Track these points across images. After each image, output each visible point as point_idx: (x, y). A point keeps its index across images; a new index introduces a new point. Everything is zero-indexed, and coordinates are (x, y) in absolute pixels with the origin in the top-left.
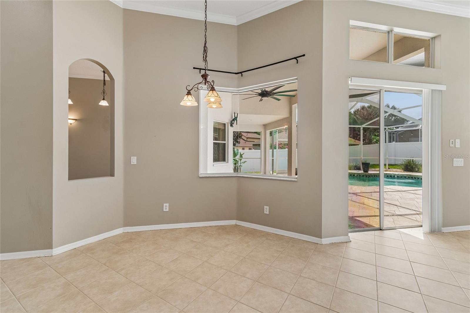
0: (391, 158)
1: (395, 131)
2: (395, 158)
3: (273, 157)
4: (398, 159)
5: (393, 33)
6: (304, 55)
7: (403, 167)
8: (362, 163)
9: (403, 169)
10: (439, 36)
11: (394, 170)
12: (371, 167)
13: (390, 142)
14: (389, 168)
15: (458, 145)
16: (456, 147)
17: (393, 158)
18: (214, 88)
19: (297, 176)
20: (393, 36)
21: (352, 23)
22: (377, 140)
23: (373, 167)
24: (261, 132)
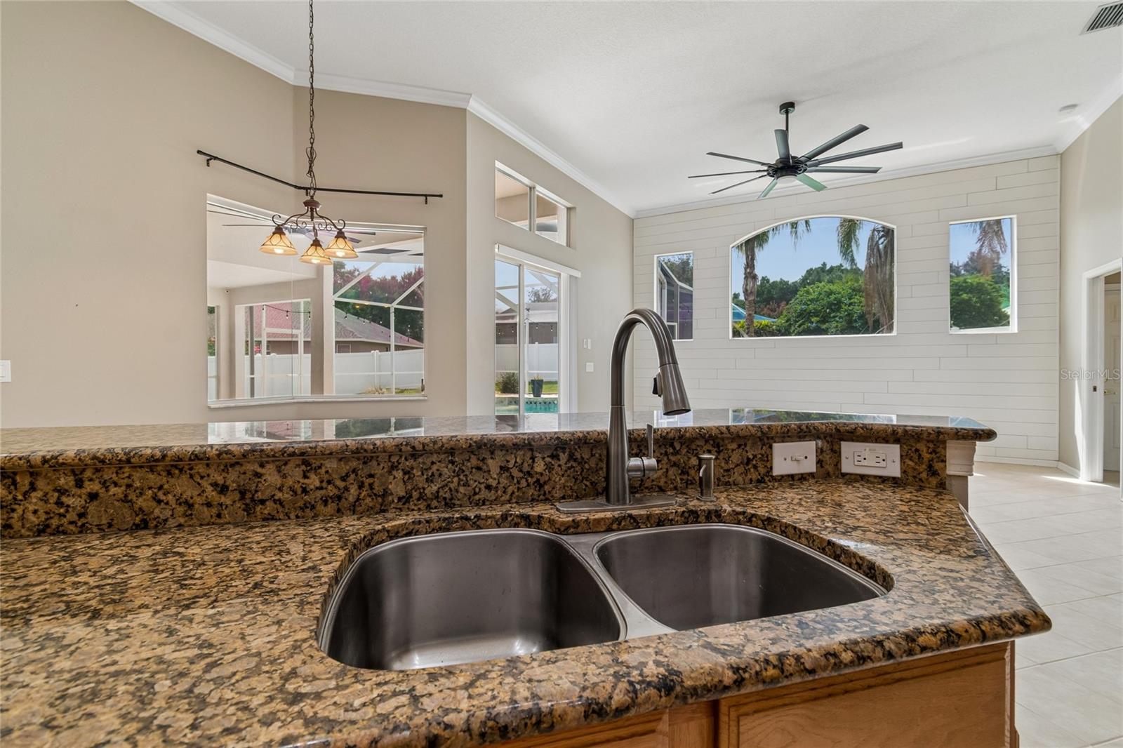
5: (536, 191)
6: (441, 196)
16: (588, 348)
18: (343, 233)
20: (535, 194)
21: (497, 164)
24: (218, 307)
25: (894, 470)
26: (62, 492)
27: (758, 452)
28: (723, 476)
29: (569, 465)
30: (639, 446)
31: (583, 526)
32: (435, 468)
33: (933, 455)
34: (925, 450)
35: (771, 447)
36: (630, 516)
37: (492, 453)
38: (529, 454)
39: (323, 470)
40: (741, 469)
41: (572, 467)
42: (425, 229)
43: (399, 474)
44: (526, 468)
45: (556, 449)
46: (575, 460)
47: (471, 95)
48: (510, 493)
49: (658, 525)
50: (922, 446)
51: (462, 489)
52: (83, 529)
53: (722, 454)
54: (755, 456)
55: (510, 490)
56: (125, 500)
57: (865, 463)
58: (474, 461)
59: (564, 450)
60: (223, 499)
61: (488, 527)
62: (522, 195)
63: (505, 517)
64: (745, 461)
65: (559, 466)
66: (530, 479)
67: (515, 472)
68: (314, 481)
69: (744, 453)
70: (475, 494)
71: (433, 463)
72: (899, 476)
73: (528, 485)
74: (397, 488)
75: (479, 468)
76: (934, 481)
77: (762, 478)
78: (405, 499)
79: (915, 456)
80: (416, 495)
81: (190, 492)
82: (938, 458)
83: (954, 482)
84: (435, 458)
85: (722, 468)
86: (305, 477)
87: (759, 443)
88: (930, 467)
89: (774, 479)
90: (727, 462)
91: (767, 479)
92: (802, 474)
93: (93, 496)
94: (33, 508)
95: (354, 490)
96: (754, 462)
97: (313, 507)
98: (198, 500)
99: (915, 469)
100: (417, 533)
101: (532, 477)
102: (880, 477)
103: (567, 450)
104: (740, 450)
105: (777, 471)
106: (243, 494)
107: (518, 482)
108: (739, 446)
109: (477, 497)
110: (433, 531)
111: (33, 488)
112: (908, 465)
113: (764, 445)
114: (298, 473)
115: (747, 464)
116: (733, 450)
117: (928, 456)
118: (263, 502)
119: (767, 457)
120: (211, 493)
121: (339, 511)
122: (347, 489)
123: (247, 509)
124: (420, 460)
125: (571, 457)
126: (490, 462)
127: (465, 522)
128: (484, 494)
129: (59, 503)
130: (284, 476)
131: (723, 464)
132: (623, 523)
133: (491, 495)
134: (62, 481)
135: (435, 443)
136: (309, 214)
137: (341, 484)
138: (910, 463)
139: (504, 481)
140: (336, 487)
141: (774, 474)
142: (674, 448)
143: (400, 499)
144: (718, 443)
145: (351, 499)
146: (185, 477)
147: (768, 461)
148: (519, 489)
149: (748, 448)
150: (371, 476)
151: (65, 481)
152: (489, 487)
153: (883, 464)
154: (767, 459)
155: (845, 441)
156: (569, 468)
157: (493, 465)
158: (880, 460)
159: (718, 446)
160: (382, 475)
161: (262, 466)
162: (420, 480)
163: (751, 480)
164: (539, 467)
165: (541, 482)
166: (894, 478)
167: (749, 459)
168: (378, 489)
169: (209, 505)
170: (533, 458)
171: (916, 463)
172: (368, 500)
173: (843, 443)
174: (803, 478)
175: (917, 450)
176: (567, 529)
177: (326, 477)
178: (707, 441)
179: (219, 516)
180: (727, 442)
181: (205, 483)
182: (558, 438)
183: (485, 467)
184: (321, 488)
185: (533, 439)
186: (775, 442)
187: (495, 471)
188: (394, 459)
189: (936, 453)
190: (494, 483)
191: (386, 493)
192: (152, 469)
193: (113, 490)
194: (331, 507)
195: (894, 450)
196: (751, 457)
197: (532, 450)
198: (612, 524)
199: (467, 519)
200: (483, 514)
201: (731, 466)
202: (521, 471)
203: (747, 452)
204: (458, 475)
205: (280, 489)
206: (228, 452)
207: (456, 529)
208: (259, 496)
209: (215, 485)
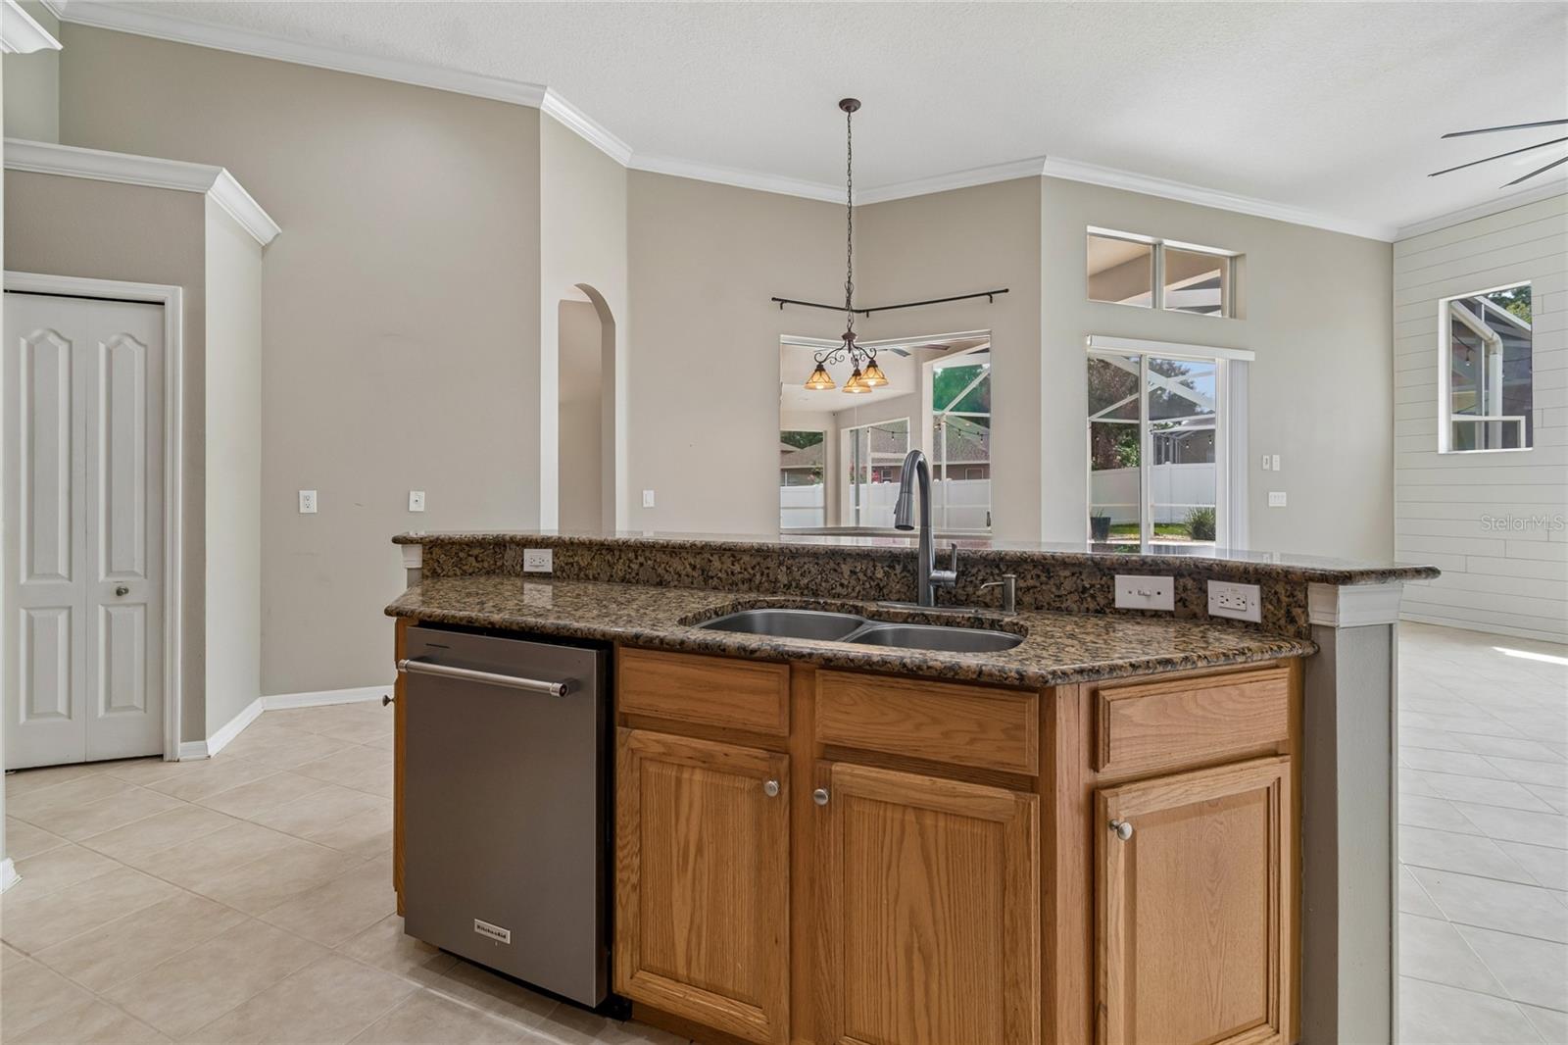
0: (1161, 505)
1: (1172, 433)
2: (1173, 505)
3: (857, 505)
4: (1177, 508)
5: (1163, 248)
6: (1007, 291)
7: (1190, 529)
8: (1092, 519)
9: (1189, 534)
10: (1243, 255)
11: (1170, 537)
12: (1112, 531)
13: (1159, 461)
14: (1156, 534)
15: (1276, 467)
16: (1274, 469)
17: (1165, 505)
18: (874, 362)
19: (989, 528)
20: (1163, 252)
21: (1091, 229)
22: (1123, 459)
23: (1117, 532)
24: (826, 432)
25: (1254, 614)
26: (630, 561)
27: (1097, 582)
28: (1054, 601)
29: (903, 575)
30: (965, 565)
31: (885, 616)
32: (806, 566)
33: (1291, 599)
34: (1283, 592)
35: (1113, 578)
36: (923, 614)
37: (844, 559)
38: (871, 563)
39: (742, 561)
40: (1076, 597)
41: (905, 576)
42: (990, 333)
43: (784, 569)
44: (869, 573)
45: (892, 561)
46: (909, 571)
47: (1045, 157)
48: (857, 591)
49: (947, 625)
50: (1280, 588)
51: (823, 584)
52: (638, 582)
53: (1052, 579)
54: (1092, 586)
55: (857, 589)
56: (653, 568)
57: (1227, 605)
58: (832, 565)
59: (899, 562)
60: (694, 573)
61: (832, 611)
62: (1141, 257)
63: (843, 605)
64: (1080, 590)
65: (895, 575)
66: (872, 583)
67: (861, 576)
68: (737, 568)
69: (1079, 581)
70: (833, 589)
71: (805, 563)
72: (1260, 622)
73: (871, 587)
74: (783, 579)
75: (835, 570)
76: (1292, 629)
77: (1102, 609)
78: (788, 586)
79: (1275, 601)
80: (794, 584)
81: (680, 568)
82: (1296, 602)
83: (1322, 633)
84: (806, 560)
85: (1052, 593)
86: (733, 565)
87: (1098, 573)
88: (1288, 612)
89: (1118, 611)
90: (1058, 588)
91: (1108, 611)
92: (1156, 611)
93: (641, 565)
94: (620, 568)
95: (758, 576)
96: (1092, 592)
97: (737, 585)
98: (684, 573)
99: (1275, 615)
100: (787, 607)
101: (874, 581)
102: (1244, 622)
103: (902, 563)
104: (1075, 578)
105: (1118, 604)
106: (703, 571)
107: (863, 584)
108: (1073, 574)
109: (834, 591)
110: (797, 608)
111: (620, 558)
112: (1268, 609)
113: (1104, 575)
114: (728, 562)
115: (1083, 593)
116: (1065, 577)
117: (1287, 599)
118: (712, 578)
119: (1108, 588)
120: (689, 569)
121: (750, 589)
122: (754, 575)
123: (705, 581)
124: (797, 560)
125: (905, 569)
126: (843, 566)
127: (817, 606)
128: (839, 589)
129: (629, 567)
130: (722, 563)
131: (1054, 590)
132: (917, 619)
133: (844, 592)
134: (630, 555)
135: (804, 549)
136: (847, 347)
137: (752, 572)
138: (1270, 607)
139: (853, 582)
140: (749, 573)
141: (1117, 606)
142: (1000, 570)
143: (785, 586)
144: (1048, 569)
145: (757, 582)
146: (678, 558)
147: (1109, 592)
148: (864, 589)
149: (1083, 577)
150: (768, 568)
151: (631, 555)
152: (842, 585)
153: (1243, 607)
154: (1109, 589)
155: (1213, 579)
156: (903, 577)
157: (846, 569)
158: (1240, 602)
159: (1048, 572)
160: (774, 569)
161: (712, 555)
162: (797, 575)
163: (1088, 609)
164: (879, 574)
165: (881, 585)
166: (1256, 624)
167: (1084, 588)
168: (772, 578)
169: (688, 576)
170: (874, 566)
171: (1275, 607)
172: (766, 584)
173: (1209, 581)
174: (1156, 615)
175: (1276, 593)
176: (873, 616)
177: (743, 566)
178: (1035, 566)
179: (692, 583)
180: (1058, 569)
181: (686, 563)
182: (890, 552)
183: (839, 570)
184: (740, 573)
185: (871, 551)
186: (1118, 574)
187: (847, 573)
188: (781, 558)
189: (1294, 597)
190: (846, 583)
191: (776, 581)
192: (664, 552)
193: (649, 562)
194: (746, 585)
195: (1253, 592)
196: (1088, 586)
197: (873, 560)
198: (908, 618)
199: (819, 603)
200: (829, 601)
201: (1064, 593)
202: (865, 575)
203: (1082, 580)
204: (821, 574)
205: (721, 571)
206: (695, 545)
207: (811, 609)
208: (710, 574)
209: (690, 564)
